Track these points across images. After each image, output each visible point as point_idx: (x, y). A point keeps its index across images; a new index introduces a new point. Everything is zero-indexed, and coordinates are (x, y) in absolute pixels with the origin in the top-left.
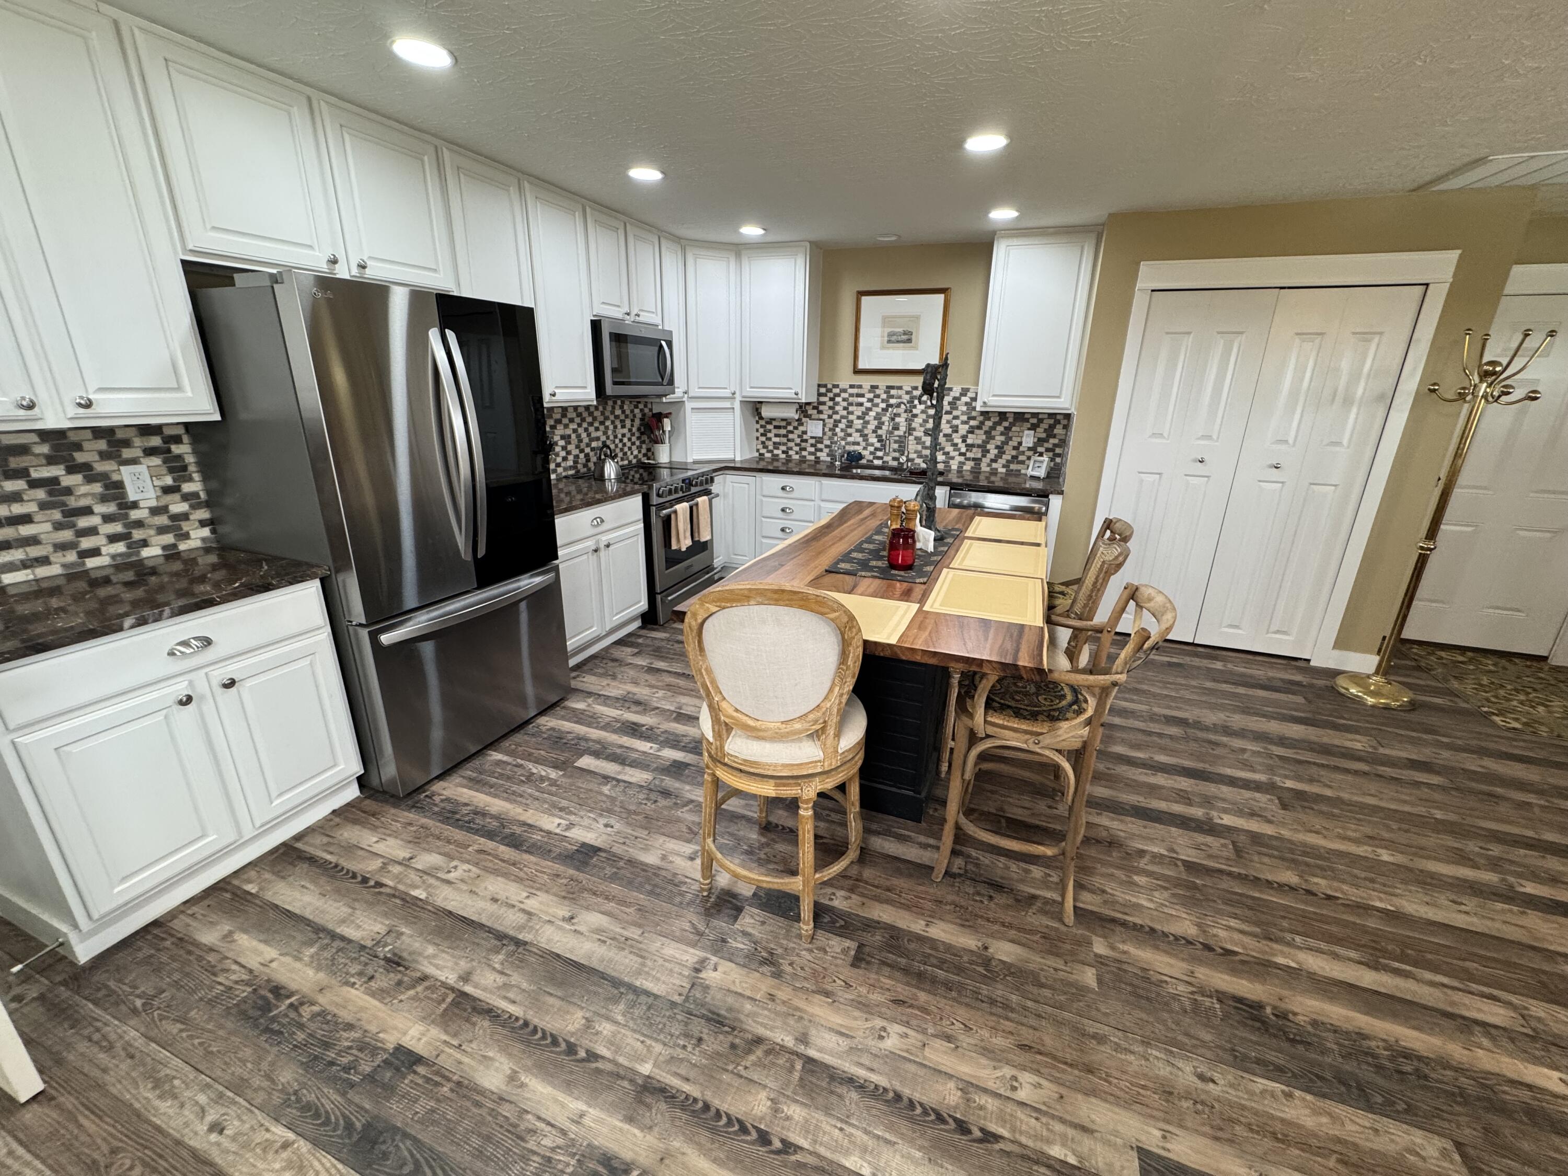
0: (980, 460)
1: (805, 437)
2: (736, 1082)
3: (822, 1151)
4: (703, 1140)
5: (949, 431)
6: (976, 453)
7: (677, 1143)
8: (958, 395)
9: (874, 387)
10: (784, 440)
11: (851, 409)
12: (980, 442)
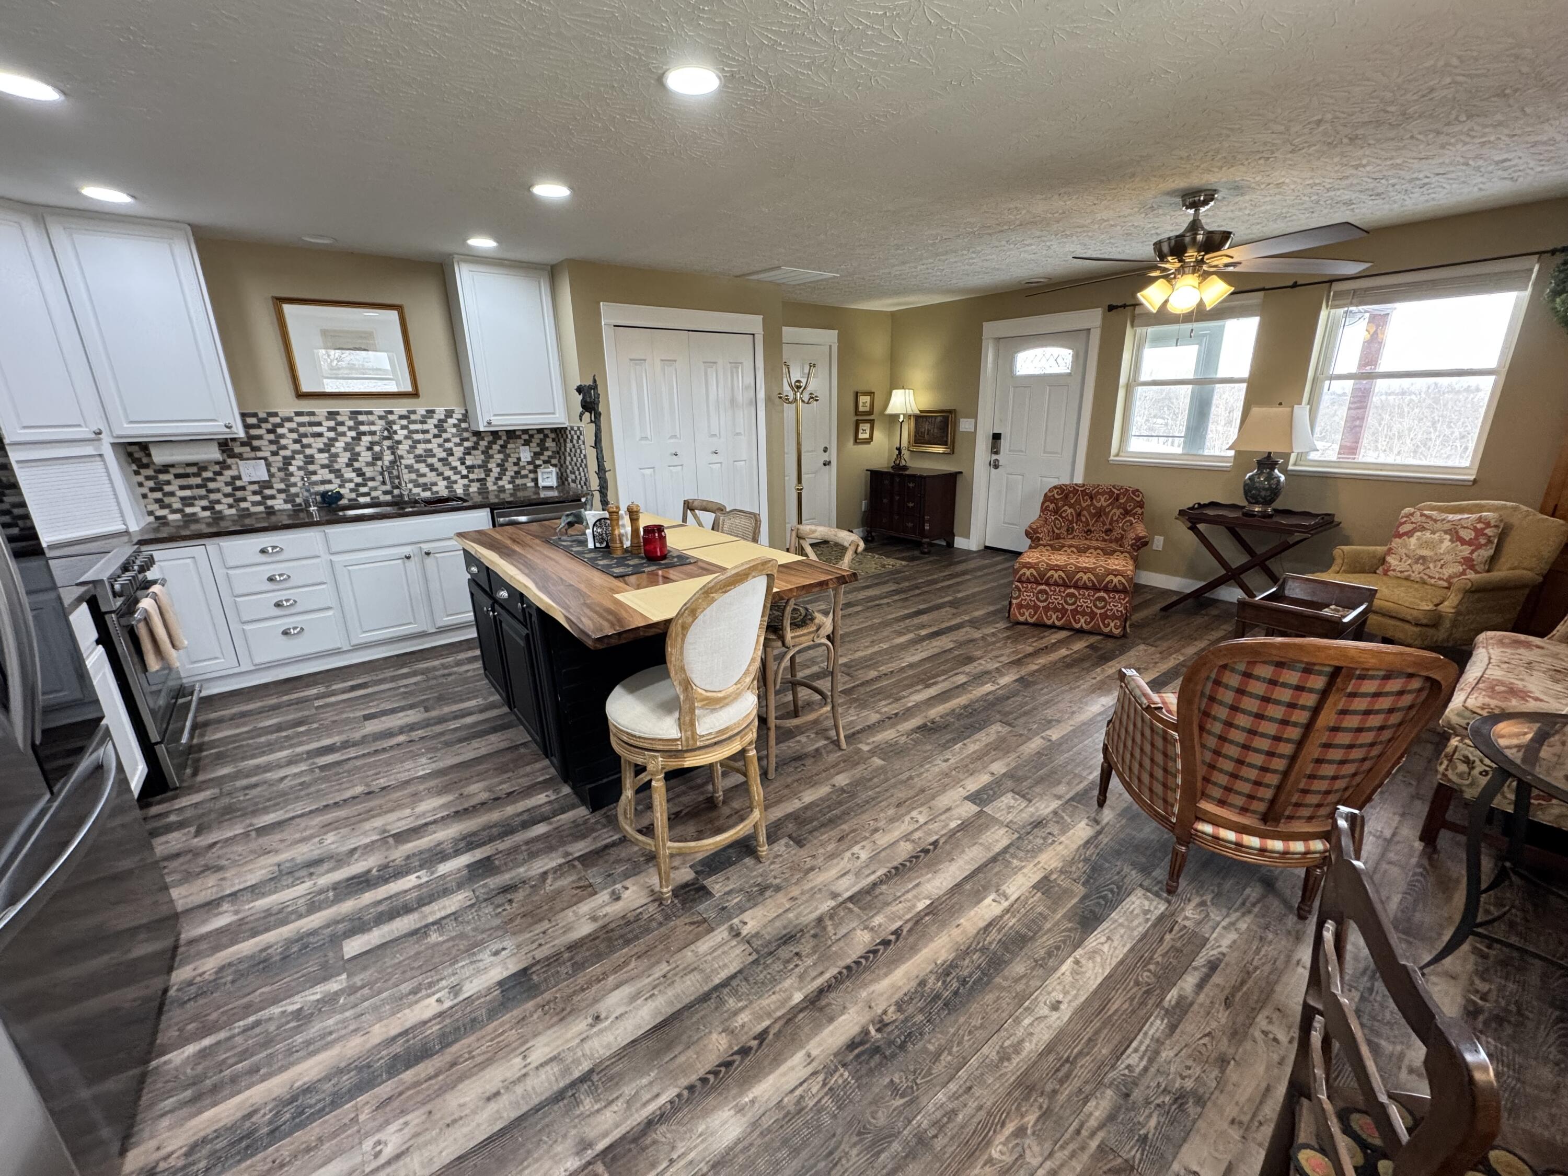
0: (485, 479)
1: (238, 483)
2: (841, 944)
3: (908, 917)
4: (869, 978)
5: (444, 455)
6: (478, 474)
7: (864, 994)
8: (443, 417)
9: (332, 415)
10: (203, 492)
11: (305, 441)
12: (480, 462)
